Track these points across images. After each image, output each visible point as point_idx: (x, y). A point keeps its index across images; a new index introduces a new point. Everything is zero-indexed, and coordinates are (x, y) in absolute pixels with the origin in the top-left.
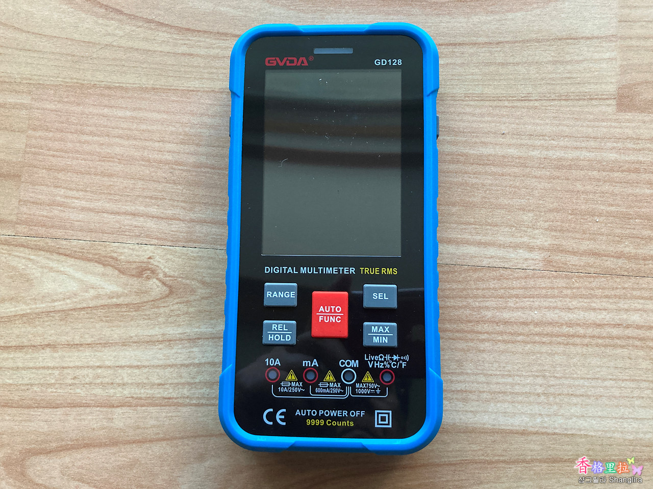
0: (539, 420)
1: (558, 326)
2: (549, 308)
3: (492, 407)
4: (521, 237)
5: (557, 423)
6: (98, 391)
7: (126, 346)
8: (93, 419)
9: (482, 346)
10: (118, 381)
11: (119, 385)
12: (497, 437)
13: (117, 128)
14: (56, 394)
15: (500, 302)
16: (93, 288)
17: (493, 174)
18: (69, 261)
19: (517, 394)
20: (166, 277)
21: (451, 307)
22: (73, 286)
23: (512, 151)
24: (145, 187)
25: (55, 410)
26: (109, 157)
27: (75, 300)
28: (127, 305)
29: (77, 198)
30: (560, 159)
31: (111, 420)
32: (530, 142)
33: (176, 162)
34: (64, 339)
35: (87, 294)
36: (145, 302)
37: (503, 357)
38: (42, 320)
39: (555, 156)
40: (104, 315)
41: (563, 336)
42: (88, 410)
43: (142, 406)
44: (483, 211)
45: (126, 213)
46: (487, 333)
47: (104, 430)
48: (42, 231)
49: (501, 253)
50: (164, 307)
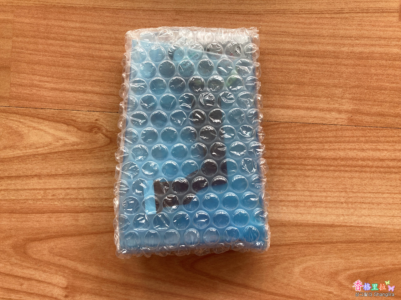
0: (342, 218)
1: (356, 161)
2: (350, 149)
3: (313, 210)
4: (334, 104)
5: (353, 220)
6: (68, 203)
7: (84, 175)
8: (66, 220)
9: (307, 173)
10: (80, 197)
11: (81, 199)
12: (316, 229)
13: (71, 35)
14: (42, 205)
15: (320, 146)
16: (61, 139)
17: (317, 63)
18: (45, 123)
19: (329, 202)
20: (107, 132)
21: (289, 149)
22: (49, 139)
23: (330, 48)
24: (91, 74)
25: (43, 215)
26: (67, 55)
27: (50, 147)
28: (83, 150)
29: (47, 82)
30: (361, 53)
31: (77, 220)
32: (341, 42)
33: (110, 57)
34: (45, 172)
35: (58, 143)
36: (95, 148)
37: (320, 180)
38: (30, 160)
39: (358, 51)
40: (70, 156)
41: (359, 167)
42: (63, 215)
43: (96, 212)
44: (310, 88)
45: (79, 91)
46: (311, 165)
47: (73, 227)
48: (26, 103)
49: (321, 114)
50: (107, 151)
